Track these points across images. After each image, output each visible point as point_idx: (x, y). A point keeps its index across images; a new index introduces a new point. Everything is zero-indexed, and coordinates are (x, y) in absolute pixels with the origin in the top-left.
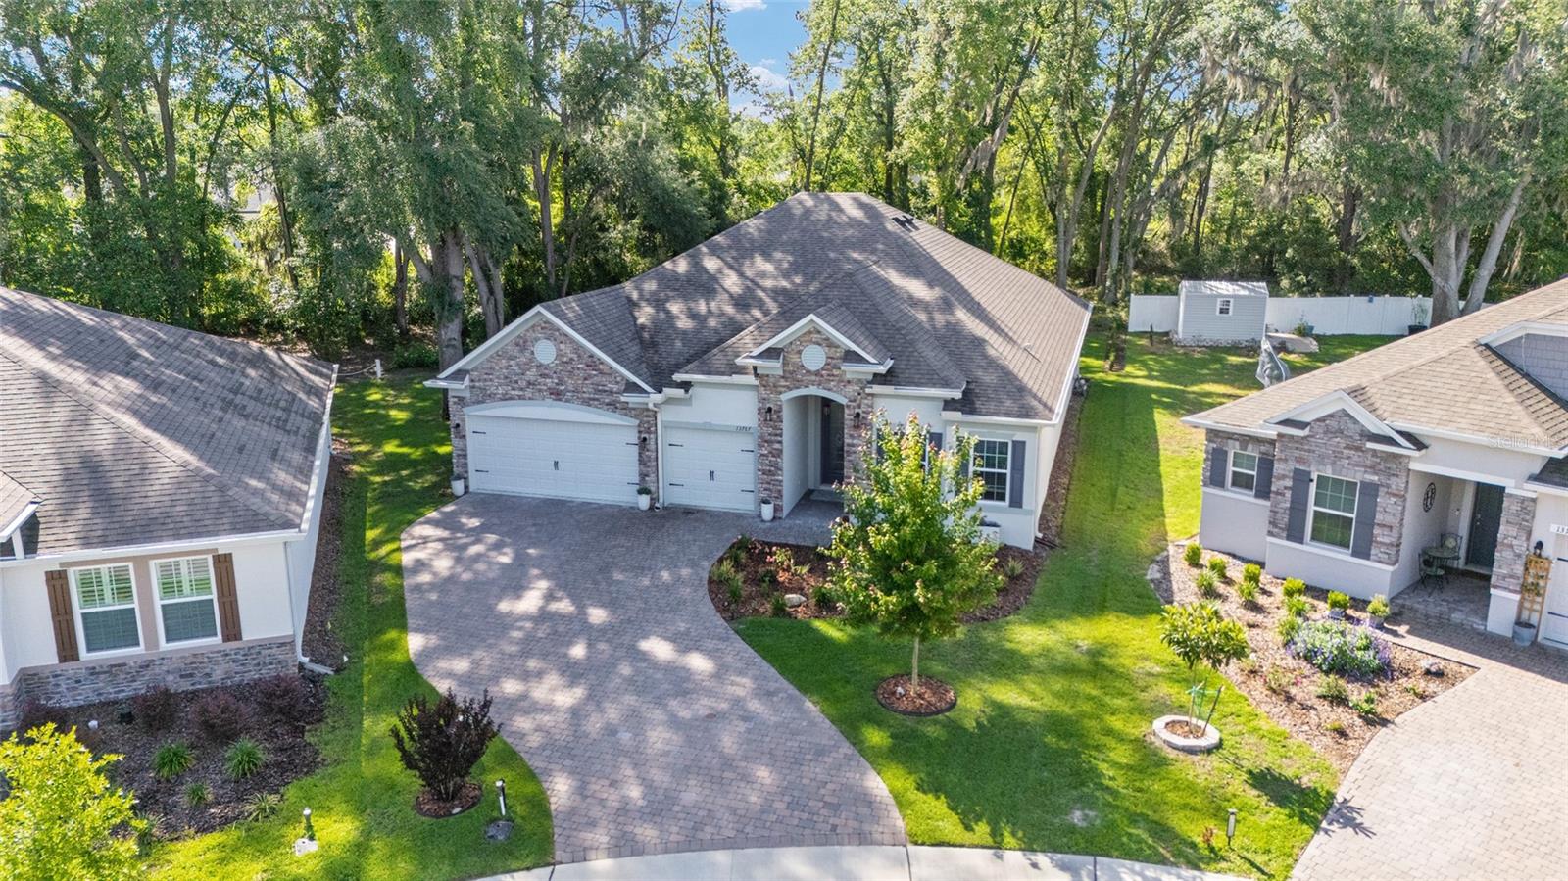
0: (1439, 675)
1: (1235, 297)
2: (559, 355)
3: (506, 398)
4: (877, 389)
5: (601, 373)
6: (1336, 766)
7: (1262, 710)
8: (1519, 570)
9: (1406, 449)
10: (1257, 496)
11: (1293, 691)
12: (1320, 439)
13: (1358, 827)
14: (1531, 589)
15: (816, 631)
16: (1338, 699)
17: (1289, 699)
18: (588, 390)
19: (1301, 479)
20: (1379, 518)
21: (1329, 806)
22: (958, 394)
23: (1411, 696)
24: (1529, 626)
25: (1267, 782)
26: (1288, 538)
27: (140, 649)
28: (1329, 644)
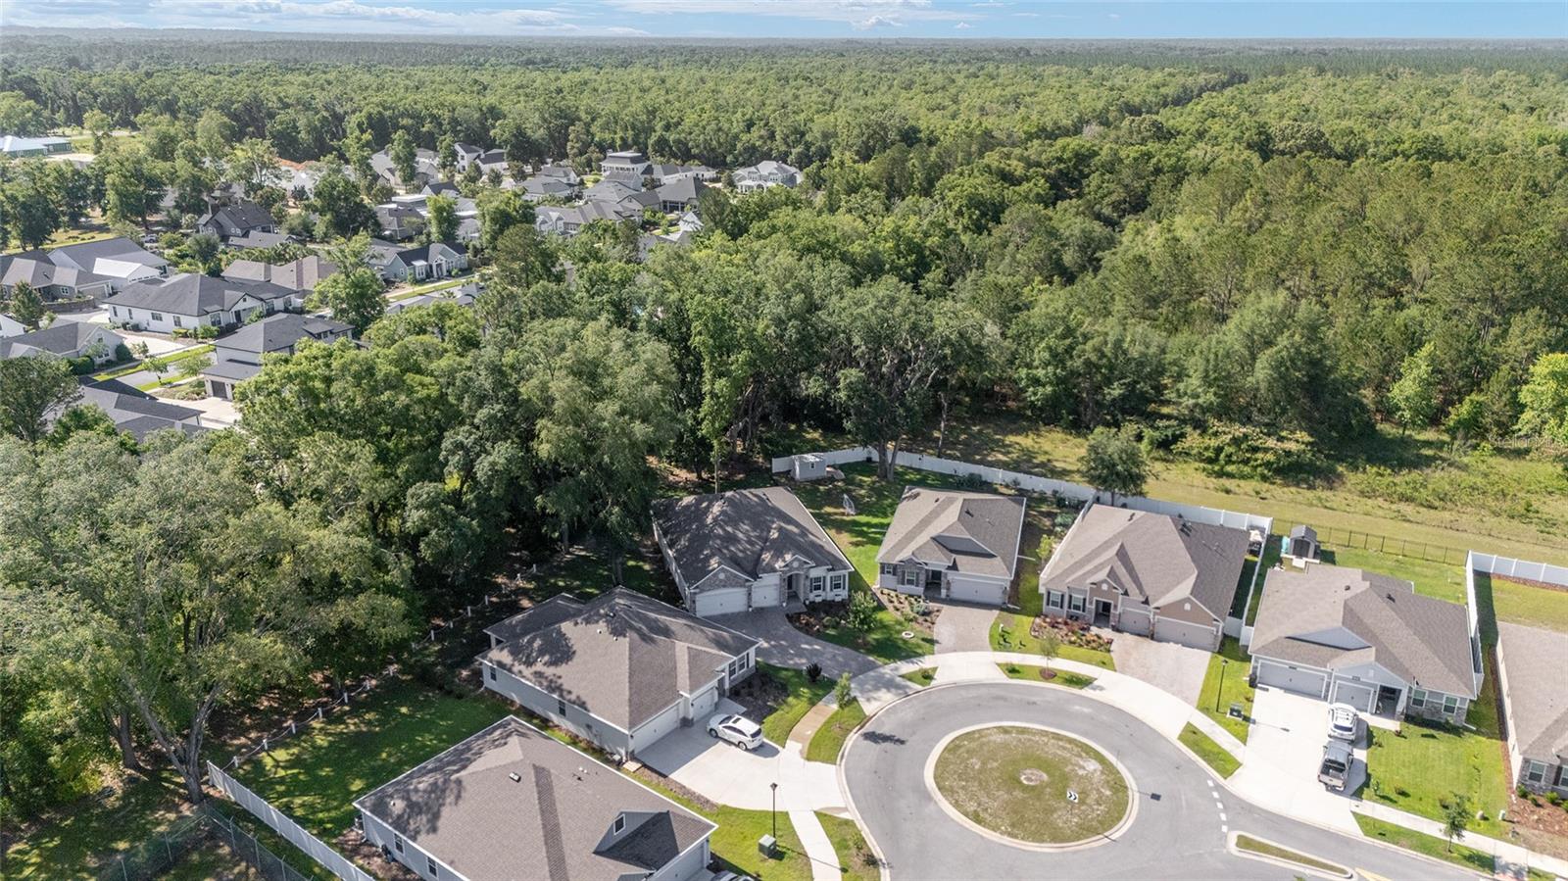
0: (939, 610)
1: (816, 461)
2: (724, 575)
3: (710, 590)
4: (811, 569)
5: (735, 577)
6: (932, 633)
7: (916, 626)
8: (945, 586)
9: (924, 566)
10: (893, 576)
11: (918, 621)
12: (906, 563)
13: (940, 643)
15: (829, 633)
16: (926, 620)
17: (919, 623)
18: (733, 583)
19: (903, 572)
20: (919, 578)
21: (934, 641)
22: (831, 567)
23: (936, 616)
24: (949, 596)
25: (924, 639)
26: (902, 584)
27: (739, 673)
28: (920, 609)
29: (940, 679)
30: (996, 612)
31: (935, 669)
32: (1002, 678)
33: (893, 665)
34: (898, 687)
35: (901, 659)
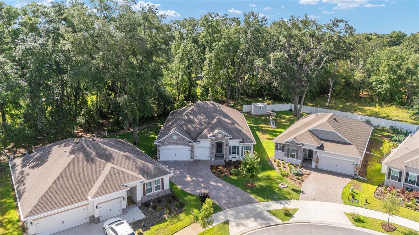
0: (308, 174)
1: (262, 106)
2: (177, 138)
3: (167, 145)
4: (230, 140)
5: (185, 140)
6: (300, 187)
7: (290, 181)
8: (315, 160)
9: (302, 146)
10: (282, 151)
11: (293, 178)
12: (291, 144)
13: (304, 193)
14: (317, 162)
15: (231, 178)
16: (298, 179)
17: (293, 180)
18: (182, 143)
19: (289, 149)
20: (299, 154)
21: (300, 192)
22: (242, 140)
23: (306, 177)
24: (317, 167)
25: (294, 190)
26: (287, 157)
27: (152, 193)
28: (296, 172)
29: (297, 218)
30: (349, 180)
31: (296, 210)
32: (349, 225)
33: (266, 203)
34: (264, 218)
35: (273, 199)
